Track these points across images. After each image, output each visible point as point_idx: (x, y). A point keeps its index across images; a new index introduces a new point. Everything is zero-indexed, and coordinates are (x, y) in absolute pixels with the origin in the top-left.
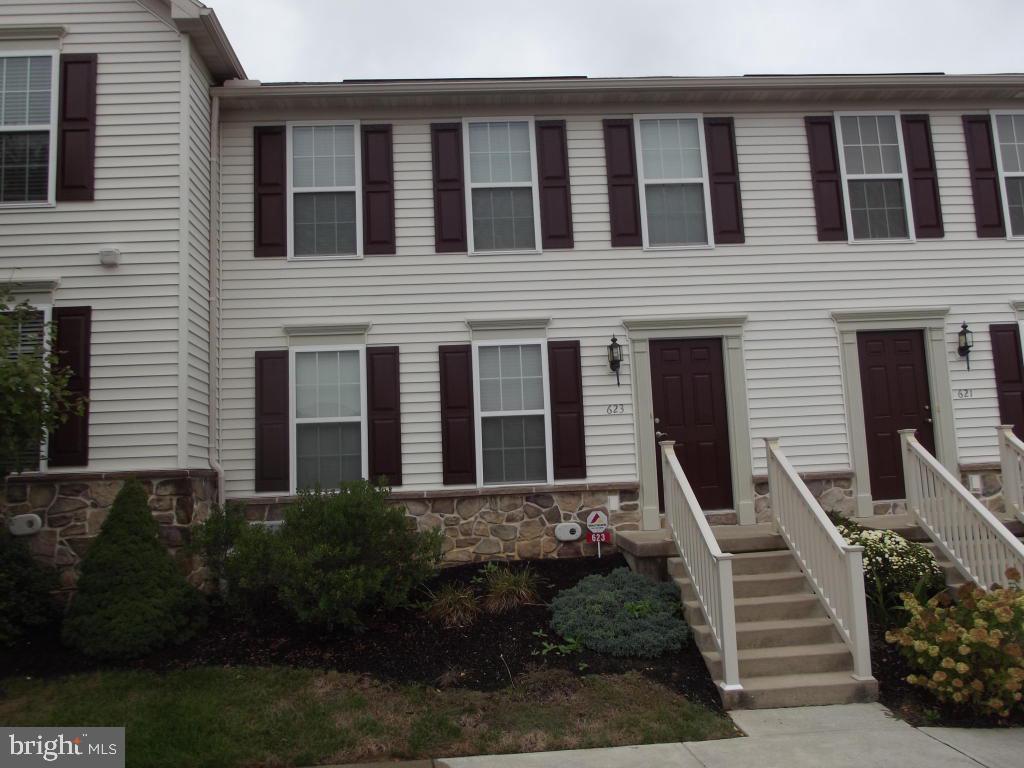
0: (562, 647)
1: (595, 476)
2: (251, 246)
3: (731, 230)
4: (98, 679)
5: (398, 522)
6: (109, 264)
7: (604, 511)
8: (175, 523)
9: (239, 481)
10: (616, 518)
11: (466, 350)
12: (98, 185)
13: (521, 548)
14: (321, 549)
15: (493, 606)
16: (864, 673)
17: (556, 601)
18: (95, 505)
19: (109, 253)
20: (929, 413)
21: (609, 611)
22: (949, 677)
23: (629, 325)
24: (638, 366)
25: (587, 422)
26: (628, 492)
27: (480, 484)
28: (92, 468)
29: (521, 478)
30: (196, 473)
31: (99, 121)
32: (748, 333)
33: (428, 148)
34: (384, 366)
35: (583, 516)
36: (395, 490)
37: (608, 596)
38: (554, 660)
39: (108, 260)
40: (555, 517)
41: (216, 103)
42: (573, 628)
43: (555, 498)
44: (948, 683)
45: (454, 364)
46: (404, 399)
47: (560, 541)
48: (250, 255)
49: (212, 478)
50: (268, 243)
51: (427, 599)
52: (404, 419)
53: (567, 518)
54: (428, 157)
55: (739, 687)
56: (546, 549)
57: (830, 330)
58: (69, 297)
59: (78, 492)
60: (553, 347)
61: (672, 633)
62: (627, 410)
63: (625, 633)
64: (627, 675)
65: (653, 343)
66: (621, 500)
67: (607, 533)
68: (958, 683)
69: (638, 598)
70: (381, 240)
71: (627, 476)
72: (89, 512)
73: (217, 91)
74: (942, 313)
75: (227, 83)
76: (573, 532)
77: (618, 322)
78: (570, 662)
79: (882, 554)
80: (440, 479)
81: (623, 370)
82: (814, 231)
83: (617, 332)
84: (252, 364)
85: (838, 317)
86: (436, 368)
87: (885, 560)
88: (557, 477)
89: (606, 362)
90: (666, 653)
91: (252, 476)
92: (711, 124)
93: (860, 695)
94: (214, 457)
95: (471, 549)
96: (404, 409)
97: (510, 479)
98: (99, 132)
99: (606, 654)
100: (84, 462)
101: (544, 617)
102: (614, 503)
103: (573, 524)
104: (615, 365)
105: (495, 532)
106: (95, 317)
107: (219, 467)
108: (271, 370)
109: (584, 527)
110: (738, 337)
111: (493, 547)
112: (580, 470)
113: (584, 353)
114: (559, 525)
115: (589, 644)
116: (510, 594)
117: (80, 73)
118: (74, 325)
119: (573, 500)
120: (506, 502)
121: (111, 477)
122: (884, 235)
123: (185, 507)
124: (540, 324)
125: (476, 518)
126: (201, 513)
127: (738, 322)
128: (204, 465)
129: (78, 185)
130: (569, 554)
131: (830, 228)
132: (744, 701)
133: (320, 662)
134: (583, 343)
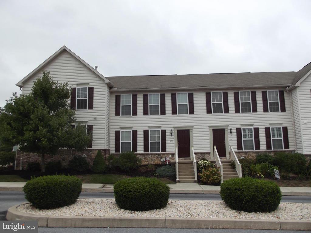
0: (157, 175)
1: (168, 151)
2: (115, 114)
3: (192, 112)
4: (96, 175)
5: (135, 157)
6: (95, 119)
7: (169, 157)
8: (104, 156)
9: (113, 151)
10: (171, 158)
11: (148, 131)
12: (94, 107)
13: (155, 162)
14: (125, 160)
15: (148, 169)
16: (196, 179)
17: (157, 169)
18: (93, 153)
19: (95, 117)
20: (225, 143)
21: (164, 170)
22: (204, 178)
23: (174, 127)
24: (175, 134)
25: (167, 143)
26: (173, 154)
27: (149, 152)
28: (93, 148)
29: (156, 152)
30: (107, 149)
31: (94, 97)
32: (194, 129)
33: (143, 98)
34: (135, 133)
35: (165, 158)
36: (135, 153)
37: (164, 168)
38: (155, 176)
39: (95, 118)
40: (161, 158)
41: (110, 92)
42: (158, 172)
43: (161, 155)
44: (203, 179)
45: (146, 133)
46: (138, 139)
47: (161, 162)
48: (115, 116)
49: (109, 150)
50: (117, 114)
51: (139, 168)
52: (138, 142)
53: (163, 158)
54: (143, 100)
55: (178, 180)
56: (159, 162)
57: (208, 128)
58: (90, 124)
59: (91, 152)
60: (162, 131)
61: (172, 174)
62: (173, 141)
63: (166, 173)
64: (165, 178)
65: (178, 130)
66: (172, 155)
67: (169, 161)
68: (204, 179)
69: (169, 169)
70: (135, 113)
71: (173, 152)
72: (92, 154)
73: (110, 90)
74: (228, 126)
75: (112, 89)
76: (164, 160)
77: (172, 127)
78: (157, 176)
79: (205, 164)
80: (143, 151)
81: (173, 135)
82: (206, 112)
83: (172, 128)
84: (115, 133)
85: (209, 127)
86: (143, 134)
87: (206, 165)
88: (161, 151)
89: (170, 133)
90: (171, 176)
91: (114, 150)
92: (189, 94)
93: (195, 182)
94: (109, 147)
95: (148, 162)
96: (138, 140)
97: (154, 152)
98: (94, 99)
99: (162, 176)
100: (92, 147)
101: (155, 171)
102: (170, 156)
103: (164, 159)
104: (171, 134)
105: (151, 160)
106: (93, 126)
107: (110, 149)
108: (117, 133)
109: (165, 159)
110: (192, 130)
111: (151, 162)
112: (165, 151)
113: (166, 132)
114: (161, 159)
115: (160, 174)
116: (151, 168)
117: (91, 90)
118: (90, 127)
119: (164, 155)
120: (153, 155)
121: (96, 150)
122: (218, 113)
123: (105, 154)
124: (160, 127)
125: (149, 158)
126: (107, 155)
127: (192, 127)
128: (108, 148)
129: (91, 107)
130: (163, 164)
131: (209, 111)
132: (179, 182)
133: (124, 174)
134: (166, 130)
